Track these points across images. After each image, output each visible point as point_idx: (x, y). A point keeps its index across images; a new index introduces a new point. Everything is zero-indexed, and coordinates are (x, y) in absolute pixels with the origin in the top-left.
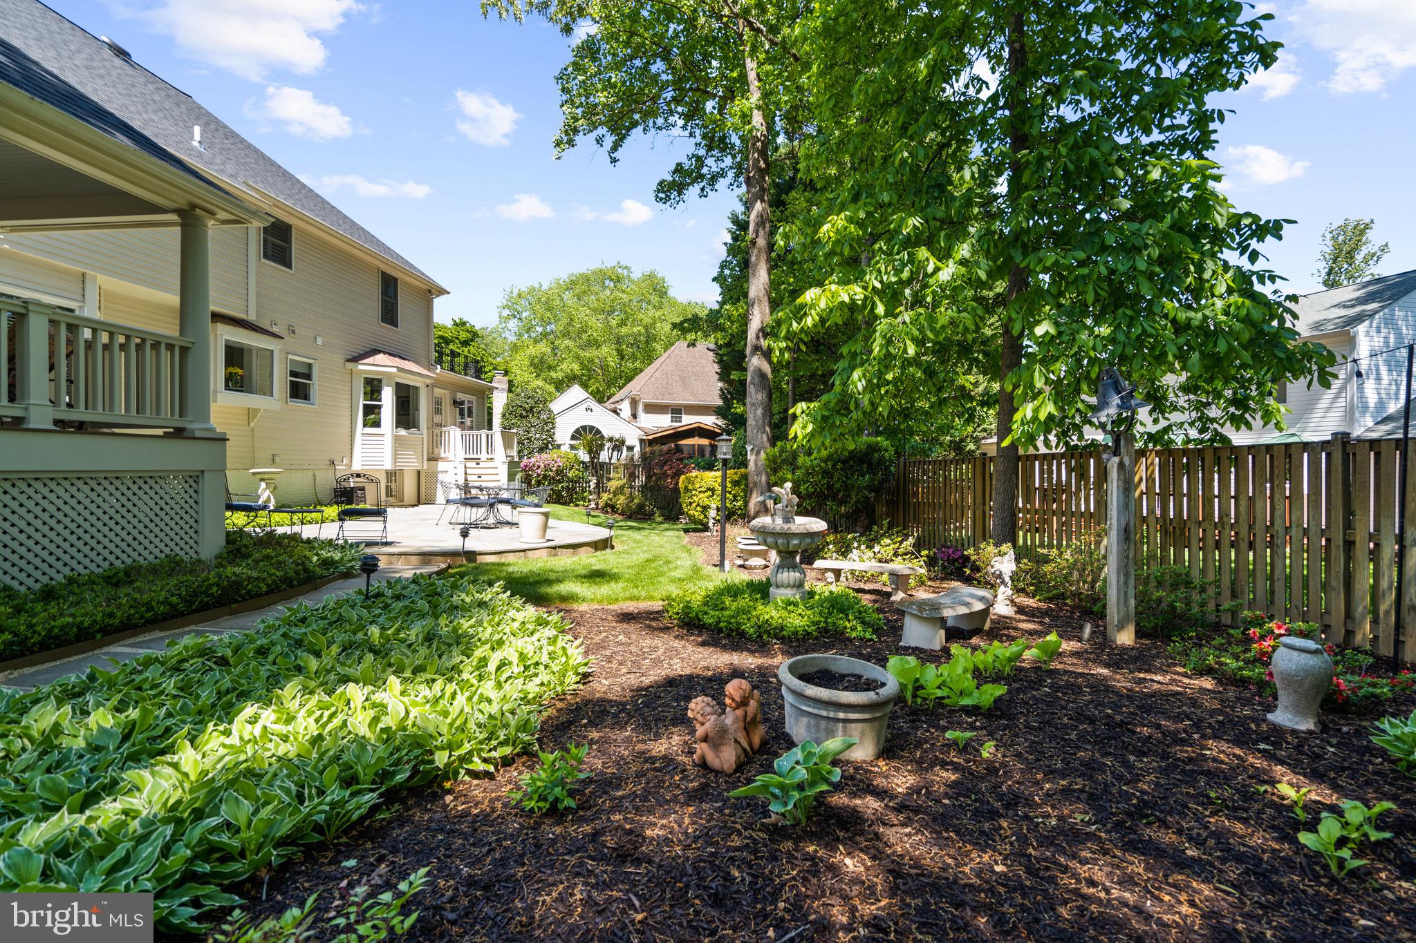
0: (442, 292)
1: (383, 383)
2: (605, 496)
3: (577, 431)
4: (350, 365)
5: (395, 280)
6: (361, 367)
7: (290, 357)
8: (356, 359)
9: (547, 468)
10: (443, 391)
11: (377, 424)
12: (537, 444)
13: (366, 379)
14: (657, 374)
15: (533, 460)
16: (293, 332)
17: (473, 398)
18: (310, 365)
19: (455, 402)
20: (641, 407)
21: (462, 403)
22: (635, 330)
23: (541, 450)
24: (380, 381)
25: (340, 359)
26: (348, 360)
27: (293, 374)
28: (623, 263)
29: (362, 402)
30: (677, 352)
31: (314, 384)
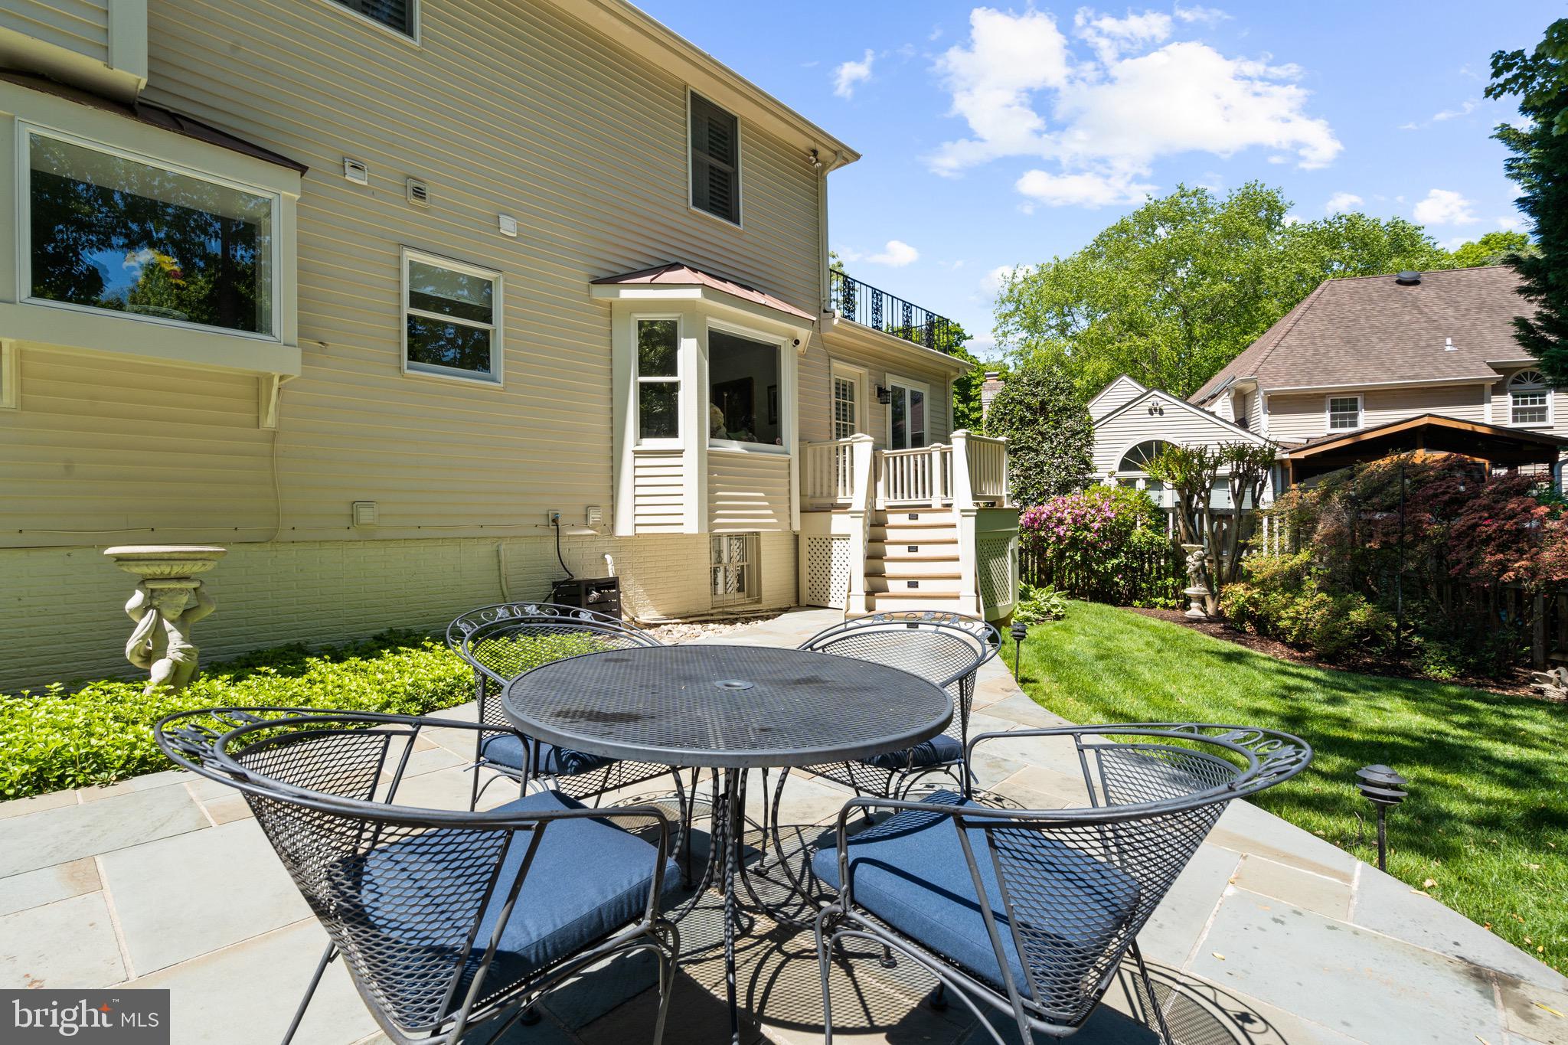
0: (846, 155)
1: (680, 330)
2: (1238, 592)
3: (1133, 453)
4: (602, 293)
5: (733, 120)
6: (626, 294)
7: (410, 255)
8: (614, 280)
9: (1080, 524)
10: (857, 370)
11: (669, 429)
12: (1055, 477)
13: (643, 325)
14: (1290, 340)
15: (1047, 508)
16: (419, 193)
17: (923, 388)
18: (484, 286)
19: (881, 392)
20: (1259, 403)
21: (899, 393)
22: (1217, 289)
23: (1064, 488)
24: (672, 327)
25: (579, 279)
26: (599, 282)
27: (417, 300)
28: (1190, 188)
29: (635, 380)
30: (1325, 297)
31: (499, 328)
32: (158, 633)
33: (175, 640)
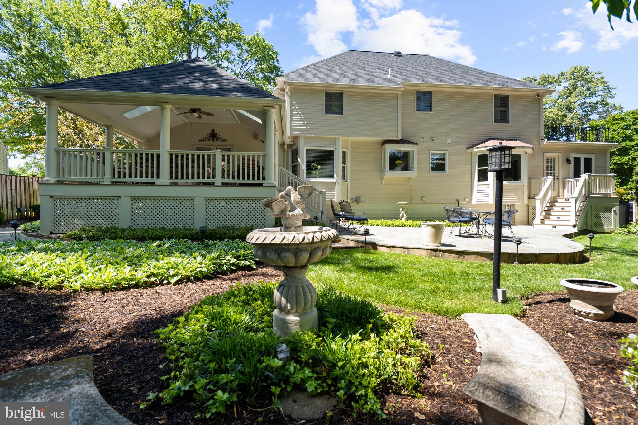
4: (469, 150)
5: (508, 96)
6: (475, 150)
7: (431, 152)
8: (472, 147)
10: (557, 155)
11: (486, 179)
13: (480, 156)
16: (433, 140)
18: (445, 154)
19: (567, 160)
21: (577, 160)
25: (464, 148)
26: (468, 148)
29: (477, 169)
31: (447, 162)
32: (403, 215)
33: (405, 215)
